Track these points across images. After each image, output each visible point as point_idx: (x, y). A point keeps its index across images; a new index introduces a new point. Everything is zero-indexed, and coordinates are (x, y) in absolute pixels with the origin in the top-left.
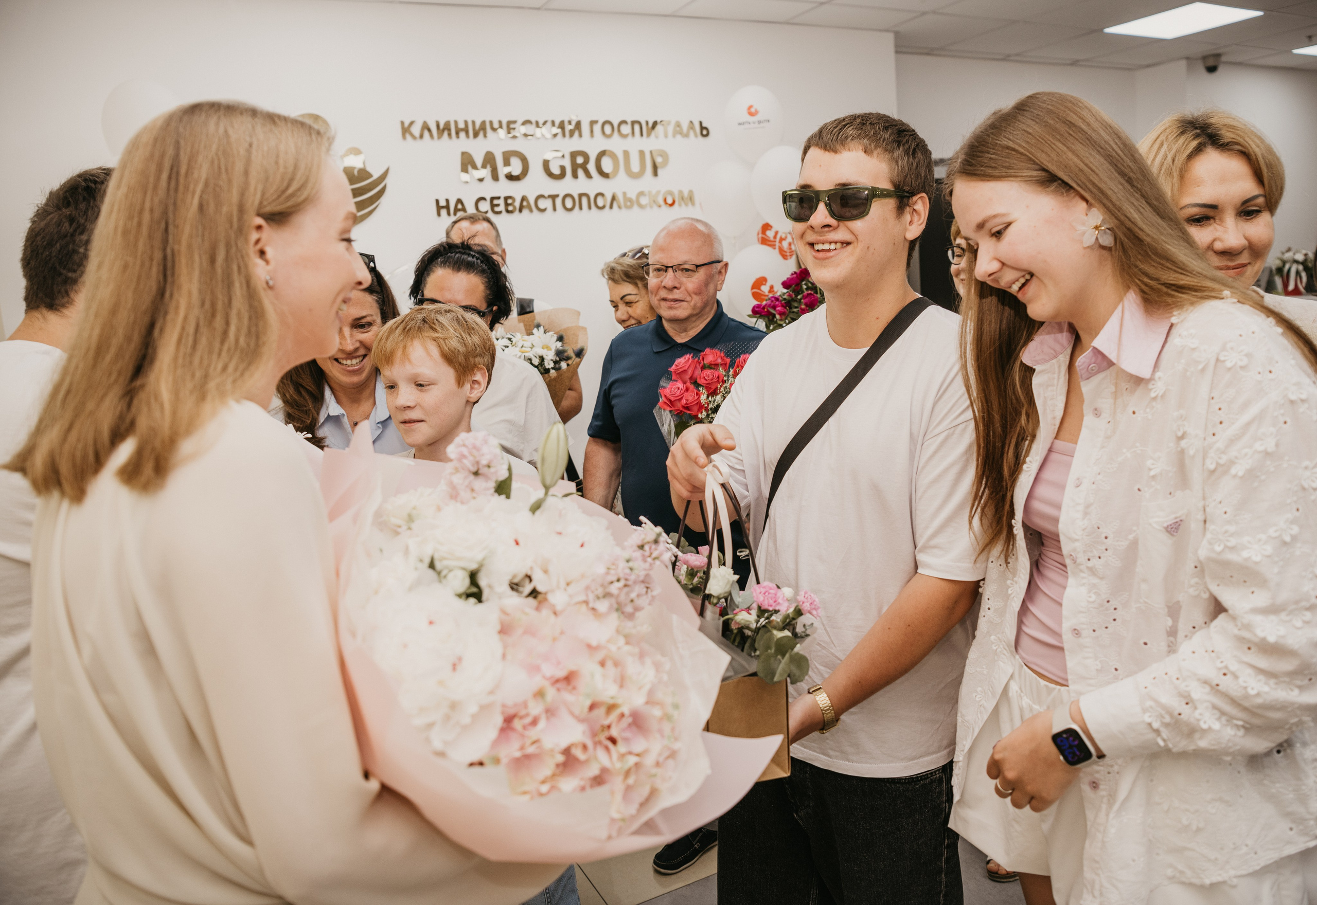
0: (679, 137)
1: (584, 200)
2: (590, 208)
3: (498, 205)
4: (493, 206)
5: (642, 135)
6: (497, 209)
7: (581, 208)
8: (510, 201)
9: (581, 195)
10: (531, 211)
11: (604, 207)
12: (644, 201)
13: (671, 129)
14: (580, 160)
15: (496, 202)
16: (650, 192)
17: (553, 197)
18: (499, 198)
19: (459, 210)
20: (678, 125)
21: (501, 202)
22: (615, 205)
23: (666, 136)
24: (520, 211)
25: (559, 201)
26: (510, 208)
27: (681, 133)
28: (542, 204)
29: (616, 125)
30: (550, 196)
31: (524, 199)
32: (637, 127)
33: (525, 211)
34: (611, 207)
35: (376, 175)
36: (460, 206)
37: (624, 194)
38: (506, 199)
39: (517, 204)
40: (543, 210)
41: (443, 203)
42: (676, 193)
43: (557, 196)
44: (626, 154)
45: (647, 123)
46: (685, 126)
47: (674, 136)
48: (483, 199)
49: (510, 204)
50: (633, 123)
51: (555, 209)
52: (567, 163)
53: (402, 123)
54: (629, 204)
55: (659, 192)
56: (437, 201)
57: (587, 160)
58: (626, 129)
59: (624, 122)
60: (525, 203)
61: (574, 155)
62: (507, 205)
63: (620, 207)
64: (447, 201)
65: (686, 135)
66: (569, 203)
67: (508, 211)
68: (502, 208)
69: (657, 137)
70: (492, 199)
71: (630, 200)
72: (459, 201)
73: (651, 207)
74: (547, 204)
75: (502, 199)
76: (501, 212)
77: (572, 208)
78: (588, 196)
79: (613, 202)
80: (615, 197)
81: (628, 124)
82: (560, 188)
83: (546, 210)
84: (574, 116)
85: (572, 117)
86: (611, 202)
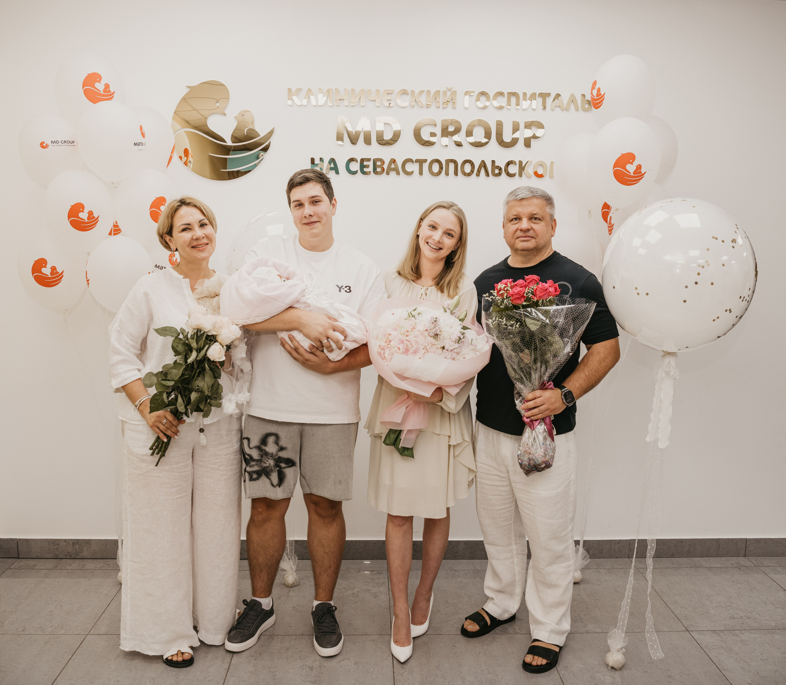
0: (558, 110)
1: (452, 166)
2: (456, 174)
3: (368, 166)
4: (362, 166)
6: (365, 170)
7: (447, 174)
8: (379, 163)
9: (448, 161)
10: (398, 173)
11: (469, 175)
12: (513, 169)
13: (549, 102)
14: (451, 129)
15: (365, 163)
16: (521, 162)
17: (421, 162)
18: (369, 160)
19: (332, 168)
21: (371, 164)
22: (483, 171)
23: (544, 108)
24: (388, 173)
25: (426, 166)
26: (379, 169)
27: (561, 106)
28: (409, 167)
29: (491, 96)
30: (417, 161)
31: (393, 161)
32: (513, 100)
33: (393, 174)
34: (478, 175)
35: (262, 135)
36: (332, 166)
37: (493, 162)
38: (375, 160)
39: (385, 166)
40: (409, 174)
41: (317, 161)
42: (548, 165)
43: (425, 161)
44: (500, 125)
45: (525, 93)
46: (565, 98)
47: (553, 109)
48: (355, 160)
49: (379, 166)
50: (510, 95)
51: (421, 173)
52: (438, 131)
53: (290, 90)
54: (497, 171)
55: (529, 163)
56: (313, 161)
57: (458, 128)
58: (502, 101)
59: (501, 94)
60: (393, 166)
61: (445, 124)
62: (376, 166)
63: (488, 175)
64: (321, 160)
65: (567, 109)
66: (436, 168)
67: (376, 173)
68: (371, 169)
69: (534, 109)
70: (362, 160)
71: (499, 168)
72: (332, 161)
73: (520, 177)
74: (414, 168)
75: (372, 161)
76: (370, 172)
77: (438, 173)
78: (455, 162)
79: (481, 169)
80: (483, 164)
81: (504, 97)
82: (428, 154)
83: (412, 173)
84: (449, 87)
85: (447, 88)
86: (479, 169)
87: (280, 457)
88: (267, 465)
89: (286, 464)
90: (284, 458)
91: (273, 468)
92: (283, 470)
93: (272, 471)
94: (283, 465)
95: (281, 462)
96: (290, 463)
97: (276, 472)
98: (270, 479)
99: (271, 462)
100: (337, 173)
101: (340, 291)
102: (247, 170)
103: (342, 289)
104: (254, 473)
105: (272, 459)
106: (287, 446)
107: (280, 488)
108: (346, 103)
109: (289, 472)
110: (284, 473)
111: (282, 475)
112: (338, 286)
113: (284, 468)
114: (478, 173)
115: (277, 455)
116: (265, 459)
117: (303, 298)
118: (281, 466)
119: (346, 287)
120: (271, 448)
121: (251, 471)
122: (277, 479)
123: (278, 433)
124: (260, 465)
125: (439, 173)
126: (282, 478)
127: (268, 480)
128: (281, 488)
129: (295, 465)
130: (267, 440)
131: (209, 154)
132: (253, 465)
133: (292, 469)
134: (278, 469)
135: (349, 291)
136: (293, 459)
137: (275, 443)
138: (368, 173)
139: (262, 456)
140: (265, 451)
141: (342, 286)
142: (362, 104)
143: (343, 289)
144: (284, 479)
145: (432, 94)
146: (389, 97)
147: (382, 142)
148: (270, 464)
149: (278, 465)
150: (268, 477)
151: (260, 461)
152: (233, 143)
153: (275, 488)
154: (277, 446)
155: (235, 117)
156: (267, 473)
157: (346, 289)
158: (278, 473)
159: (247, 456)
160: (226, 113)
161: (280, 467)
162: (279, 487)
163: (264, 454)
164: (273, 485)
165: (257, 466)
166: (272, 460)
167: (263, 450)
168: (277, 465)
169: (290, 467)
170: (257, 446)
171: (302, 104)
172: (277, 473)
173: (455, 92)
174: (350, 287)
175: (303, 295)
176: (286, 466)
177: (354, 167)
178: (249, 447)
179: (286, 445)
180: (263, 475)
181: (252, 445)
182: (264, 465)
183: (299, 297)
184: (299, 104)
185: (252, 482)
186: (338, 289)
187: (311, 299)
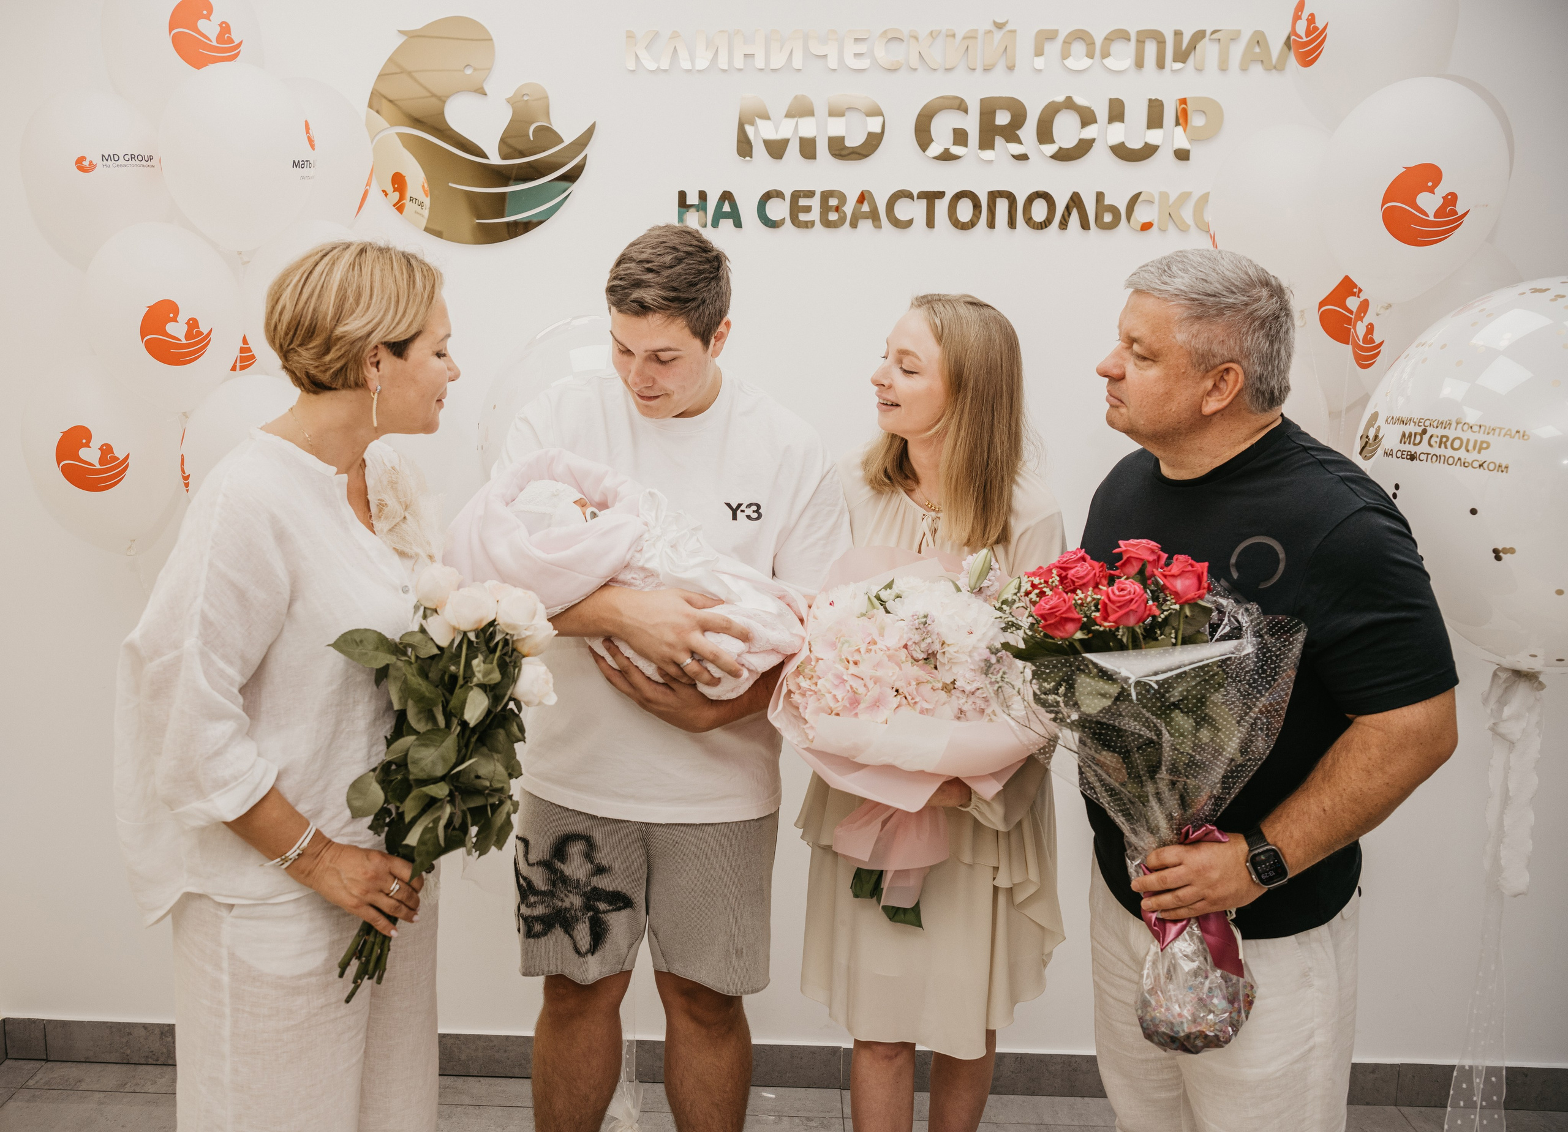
0: (1257, 69)
1: (1002, 206)
2: (1012, 224)
3: (808, 209)
4: (796, 210)
5: (1161, 65)
6: (803, 217)
7: (991, 224)
8: (833, 202)
9: (993, 196)
10: (878, 225)
11: (1044, 225)
12: (1146, 212)
13: (1237, 51)
14: (1003, 118)
15: (803, 202)
16: (1164, 195)
17: (931, 197)
18: (810, 194)
19: (726, 216)
20: (1259, 40)
21: (815, 203)
22: (1074, 218)
23: (1223, 68)
24: (854, 225)
25: (941, 207)
26: (833, 216)
27: (1264, 61)
28: (903, 210)
29: (1099, 41)
30: (923, 195)
31: (864, 197)
32: (1151, 48)
33: (866, 225)
34: (1064, 224)
35: (568, 139)
36: (726, 208)
37: (1100, 196)
38: (826, 196)
39: (849, 209)
40: (905, 225)
41: (693, 199)
43: (941, 195)
44: (1116, 108)
45: (1178, 34)
46: (1276, 45)
47: (1244, 69)
48: (779, 194)
49: (833, 209)
50: (1143, 37)
51: (930, 223)
52: (971, 124)
53: (630, 35)
54: (1108, 218)
55: (1185, 196)
56: (682, 195)
57: (1019, 118)
58: (1123, 52)
59: (1122, 35)
60: (865, 208)
61: (988, 109)
62: (825, 208)
63: (1085, 225)
64: (703, 196)
65: (1279, 67)
66: (965, 211)
67: (827, 224)
68: (815, 215)
69: (1199, 70)
70: (796, 195)
71: (1114, 210)
72: (727, 196)
73: (1163, 230)
74: (915, 210)
75: (818, 196)
76: (813, 223)
77: (970, 223)
78: (1011, 197)
79: (1070, 214)
80: (1076, 201)
81: (1129, 40)
82: (949, 178)
83: (909, 223)
84: (999, 20)
85: (995, 23)
86: (1066, 214)
87: (595, 889)
88: (567, 904)
89: (610, 904)
90: (604, 891)
91: (579, 914)
92: (602, 916)
93: (576, 920)
94: (602, 906)
95: (599, 900)
96: (621, 901)
97: (585, 923)
98: (571, 937)
99: (575, 901)
100: (738, 224)
101: (735, 518)
102: (535, 220)
103: (739, 512)
104: (537, 921)
105: (577, 894)
106: (613, 865)
107: (595, 955)
108: (759, 62)
109: (618, 922)
110: (604, 923)
111: (600, 927)
112: (729, 505)
113: (605, 912)
114: (1064, 222)
115: (588, 882)
116: (560, 891)
117: (638, 555)
118: (598, 908)
119: (749, 506)
120: (576, 868)
121: (529, 916)
122: (589, 938)
123: (592, 834)
124: (551, 904)
125: (972, 224)
126: (599, 934)
127: (567, 938)
128: (597, 955)
129: (631, 907)
130: (567, 849)
131: (450, 184)
132: (535, 902)
133: (624, 914)
134: (590, 914)
135: (755, 515)
136: (627, 892)
137: (586, 858)
138: (809, 225)
139: (554, 884)
140: (562, 873)
141: (740, 505)
142: (797, 62)
143: (743, 511)
144: (605, 936)
145: (959, 37)
146: (861, 48)
147: (839, 150)
148: (572, 904)
149: (591, 905)
150: (567, 932)
151: (550, 894)
152: (504, 158)
153: (582, 959)
154: (589, 864)
155: (508, 101)
156: (566, 922)
157: (749, 511)
158: (591, 923)
159: (522, 881)
160: (487, 89)
161: (597, 911)
162: (593, 954)
163: (560, 880)
164: (578, 951)
165: (543, 906)
166: (578, 897)
167: (557, 870)
168: (587, 907)
169: (619, 909)
170: (544, 861)
171: (658, 67)
172: (587, 925)
173: (1014, 31)
174: (758, 506)
175: (639, 548)
176: (610, 908)
177: (778, 210)
178: (527, 860)
179: (611, 862)
180: (558, 926)
181: (533, 858)
182: (560, 904)
183: (628, 557)
184: (652, 66)
185: (531, 940)
186: (730, 512)
187: (655, 558)
